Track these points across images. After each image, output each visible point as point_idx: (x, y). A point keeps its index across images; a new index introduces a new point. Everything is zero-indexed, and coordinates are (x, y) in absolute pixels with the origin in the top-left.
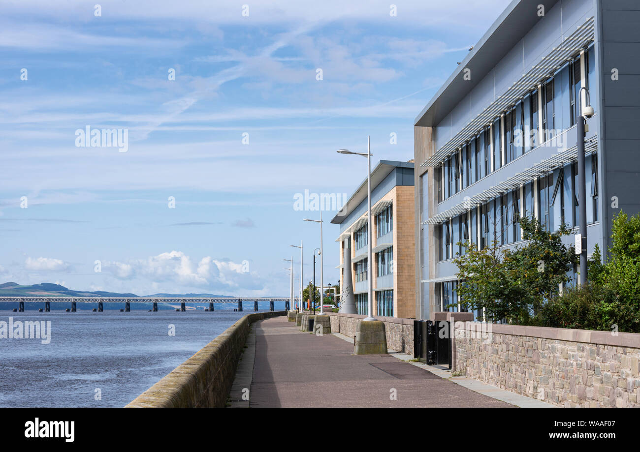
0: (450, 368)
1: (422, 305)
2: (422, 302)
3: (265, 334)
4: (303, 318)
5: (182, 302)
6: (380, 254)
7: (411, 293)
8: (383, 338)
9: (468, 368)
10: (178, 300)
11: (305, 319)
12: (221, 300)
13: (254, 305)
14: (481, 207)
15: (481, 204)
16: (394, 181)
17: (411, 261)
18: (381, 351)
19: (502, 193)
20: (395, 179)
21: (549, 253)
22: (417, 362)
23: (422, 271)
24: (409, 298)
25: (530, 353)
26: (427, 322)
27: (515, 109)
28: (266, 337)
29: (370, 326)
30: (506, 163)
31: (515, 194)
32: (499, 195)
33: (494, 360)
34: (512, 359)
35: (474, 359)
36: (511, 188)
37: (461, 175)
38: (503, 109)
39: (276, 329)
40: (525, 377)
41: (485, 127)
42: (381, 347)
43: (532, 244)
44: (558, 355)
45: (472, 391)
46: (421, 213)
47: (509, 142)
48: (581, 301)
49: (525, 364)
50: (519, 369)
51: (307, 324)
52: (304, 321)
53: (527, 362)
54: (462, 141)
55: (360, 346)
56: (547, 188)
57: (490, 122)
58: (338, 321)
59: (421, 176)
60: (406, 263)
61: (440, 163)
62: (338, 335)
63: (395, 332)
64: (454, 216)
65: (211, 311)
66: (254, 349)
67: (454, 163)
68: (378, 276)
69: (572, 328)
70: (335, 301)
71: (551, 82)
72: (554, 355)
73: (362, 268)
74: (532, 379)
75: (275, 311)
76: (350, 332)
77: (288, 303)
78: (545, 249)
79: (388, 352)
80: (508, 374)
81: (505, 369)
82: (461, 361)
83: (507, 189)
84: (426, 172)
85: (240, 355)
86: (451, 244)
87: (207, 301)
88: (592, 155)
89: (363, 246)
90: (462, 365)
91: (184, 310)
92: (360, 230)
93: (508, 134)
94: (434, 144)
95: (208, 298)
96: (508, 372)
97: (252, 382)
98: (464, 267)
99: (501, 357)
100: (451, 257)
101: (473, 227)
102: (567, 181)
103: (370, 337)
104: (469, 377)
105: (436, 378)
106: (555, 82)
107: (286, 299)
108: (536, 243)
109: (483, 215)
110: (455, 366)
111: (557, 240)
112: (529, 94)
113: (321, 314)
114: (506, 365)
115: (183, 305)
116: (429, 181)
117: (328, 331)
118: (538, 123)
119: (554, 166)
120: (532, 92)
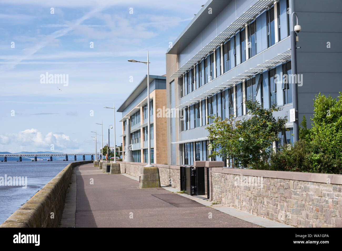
0: (208, 198)
1: (171, 157)
2: (171, 155)
3: (82, 175)
4: (103, 165)
5: (35, 156)
6: (145, 128)
7: (164, 150)
8: (158, 178)
9: (223, 199)
10: (33, 155)
11: (104, 165)
12: (56, 155)
13: (74, 157)
14: (208, 99)
15: (208, 97)
16: (154, 86)
17: (164, 131)
18: (157, 186)
19: (221, 90)
20: (154, 85)
21: (265, 122)
22: (183, 193)
23: (171, 138)
24: (163, 153)
25: (282, 191)
26: (191, 167)
27: (230, 41)
28: (82, 176)
29: (150, 170)
30: (224, 72)
31: (230, 91)
32: (219, 92)
33: (247, 195)
34: (264, 194)
35: (228, 193)
36: (228, 87)
37: (195, 81)
38: (222, 41)
39: (88, 171)
40: (277, 208)
41: (210, 52)
42: (157, 183)
43: (254, 117)
44: (311, 193)
45: (234, 217)
46: (170, 104)
47: (226, 60)
48: (299, 152)
49: (277, 199)
50: (271, 202)
51: (106, 168)
52: (104, 167)
53: (279, 198)
54: (196, 61)
55: (143, 183)
56: (251, 86)
57: (214, 49)
58: (124, 166)
59: (170, 83)
60: (161, 133)
61: (182, 75)
62: (125, 175)
63: (164, 174)
64: (191, 105)
65: (51, 161)
66: (76, 184)
67: (190, 75)
68: (144, 140)
69: (294, 171)
70: (119, 154)
71: (254, 22)
72: (307, 193)
73: (135, 136)
74: (284, 209)
75: (86, 161)
76: (133, 173)
77: (92, 156)
78: (263, 120)
79: (161, 186)
80: (260, 205)
81: (257, 201)
82: (217, 194)
83: (225, 88)
84: (174, 80)
85: (67, 189)
86: (189, 121)
87: (49, 155)
88: (282, 64)
89: (135, 124)
90: (218, 197)
91: (36, 160)
92: (134, 115)
93: (226, 55)
94: (178, 64)
95: (49, 154)
96: (260, 204)
97: (76, 211)
98: (212, 132)
99: (253, 193)
100: (189, 129)
101: (203, 111)
102: (265, 81)
103: (150, 177)
104: (223, 205)
105: (202, 206)
106: (257, 22)
107: (92, 154)
108: (256, 117)
109: (209, 104)
110: (212, 197)
111: (270, 114)
112: (239, 31)
113: (114, 162)
114: (258, 198)
115: (36, 158)
116: (175, 85)
117: (119, 172)
118: (245, 47)
119: (257, 72)
120: (241, 30)
